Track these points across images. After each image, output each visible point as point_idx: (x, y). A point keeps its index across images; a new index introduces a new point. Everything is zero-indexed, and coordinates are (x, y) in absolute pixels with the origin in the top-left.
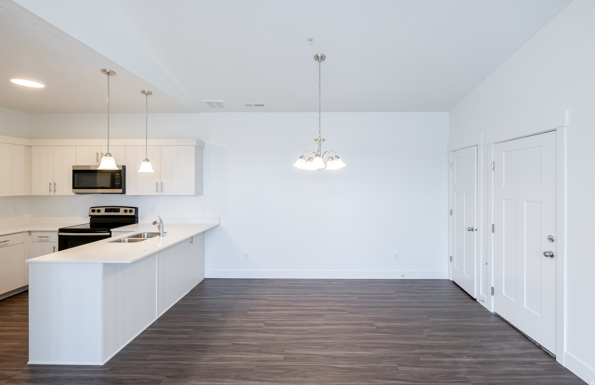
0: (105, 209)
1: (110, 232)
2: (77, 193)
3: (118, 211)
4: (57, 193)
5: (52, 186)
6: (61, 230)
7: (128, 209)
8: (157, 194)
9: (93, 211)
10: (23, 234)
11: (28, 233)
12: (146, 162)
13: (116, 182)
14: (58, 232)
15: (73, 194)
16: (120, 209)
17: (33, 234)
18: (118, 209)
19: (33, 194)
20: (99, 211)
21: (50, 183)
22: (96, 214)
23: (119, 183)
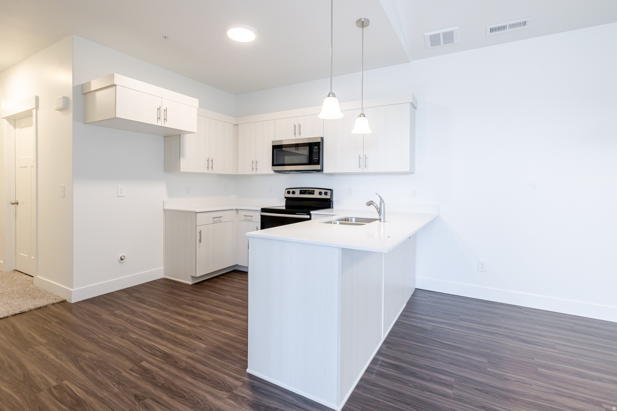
0: (300, 190)
1: (310, 215)
2: (275, 171)
3: (312, 193)
4: (259, 172)
5: (254, 164)
6: (263, 210)
7: (323, 191)
8: (360, 171)
9: (289, 192)
10: (232, 212)
11: (235, 212)
12: (362, 118)
13: (314, 157)
14: (260, 211)
15: (272, 172)
16: (314, 191)
17: (240, 212)
18: (312, 190)
19: (240, 173)
20: (294, 193)
21: (252, 161)
22: (291, 195)
23: (317, 158)
